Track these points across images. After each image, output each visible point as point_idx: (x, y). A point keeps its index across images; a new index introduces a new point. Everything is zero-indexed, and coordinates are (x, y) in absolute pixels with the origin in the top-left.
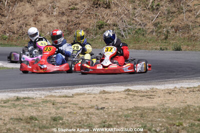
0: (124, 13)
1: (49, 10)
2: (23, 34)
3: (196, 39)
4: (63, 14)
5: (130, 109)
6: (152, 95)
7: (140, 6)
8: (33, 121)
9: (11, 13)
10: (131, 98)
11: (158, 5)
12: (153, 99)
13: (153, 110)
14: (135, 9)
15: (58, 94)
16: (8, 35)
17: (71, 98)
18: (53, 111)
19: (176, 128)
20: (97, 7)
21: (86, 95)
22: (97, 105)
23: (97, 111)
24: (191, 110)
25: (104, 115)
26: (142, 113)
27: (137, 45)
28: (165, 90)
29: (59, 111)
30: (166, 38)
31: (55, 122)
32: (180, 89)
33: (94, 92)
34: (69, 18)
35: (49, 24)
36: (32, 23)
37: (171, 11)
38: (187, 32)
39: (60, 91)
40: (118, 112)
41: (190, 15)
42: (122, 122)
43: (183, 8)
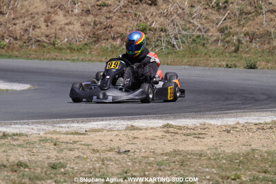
0: (176, 13)
1: (68, 6)
2: (29, 39)
5: (167, 154)
6: (202, 134)
7: (199, 2)
8: (22, 169)
9: (12, 9)
10: (170, 138)
11: (226, 2)
12: (202, 140)
13: (201, 155)
14: (192, 6)
15: (64, 130)
16: (7, 41)
17: (83, 136)
18: (53, 154)
19: (230, 183)
20: (136, 4)
21: (105, 132)
22: (118, 147)
23: (118, 156)
24: (256, 156)
25: (126, 162)
26: (182, 162)
27: (194, 59)
28: (221, 126)
29: (62, 155)
30: (236, 50)
31: (54, 171)
32: (243, 126)
33: (117, 127)
35: (67, 27)
36: (43, 25)
37: (245, 10)
38: (267, 41)
39: (69, 125)
40: (148, 157)
41: (272, 16)
42: (152, 173)
43: (263, 7)
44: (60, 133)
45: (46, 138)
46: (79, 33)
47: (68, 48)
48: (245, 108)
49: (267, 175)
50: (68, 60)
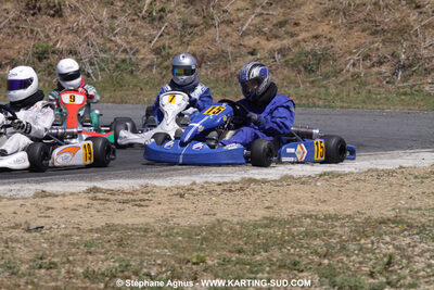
0: (91, 27)
5: (97, 231)
6: (144, 200)
7: (124, 11)
10: (100, 207)
11: (162, 10)
12: (145, 209)
13: (146, 231)
14: (113, 17)
19: (191, 269)
20: (33, 15)
21: (4, 202)
22: (26, 222)
23: (27, 235)
24: (225, 230)
25: (40, 244)
26: (122, 238)
27: (119, 94)
28: (171, 189)
32: (202, 187)
33: (22, 193)
37: (189, 21)
38: (222, 66)
40: (71, 236)
41: (228, 30)
42: (78, 257)
43: (215, 17)
49: (243, 256)
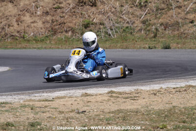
0: (111, 11)
1: (33, 9)
2: (6, 35)
3: (186, 37)
4: (47, 13)
5: (112, 112)
6: (136, 97)
7: (127, 3)
8: (10, 127)
10: (114, 101)
11: (146, 2)
12: (137, 101)
13: (137, 112)
14: (122, 6)
15: (38, 98)
17: (51, 102)
18: (31, 116)
20: (82, 6)
21: (67, 99)
22: (77, 109)
23: (77, 115)
24: (177, 111)
25: (84, 119)
26: (124, 117)
27: (125, 44)
28: (149, 91)
29: (37, 116)
30: (155, 36)
31: (33, 128)
32: (165, 90)
33: (76, 95)
34: (53, 18)
35: (32, 25)
36: (15, 24)
37: (160, 7)
38: (177, 29)
39: (40, 94)
40: (99, 115)
41: (180, 11)
43: (173, 4)
44: (34, 101)
45: (25, 104)
46: (41, 29)
47: (34, 40)
48: (165, 77)
49: (186, 124)
50: (35, 48)
